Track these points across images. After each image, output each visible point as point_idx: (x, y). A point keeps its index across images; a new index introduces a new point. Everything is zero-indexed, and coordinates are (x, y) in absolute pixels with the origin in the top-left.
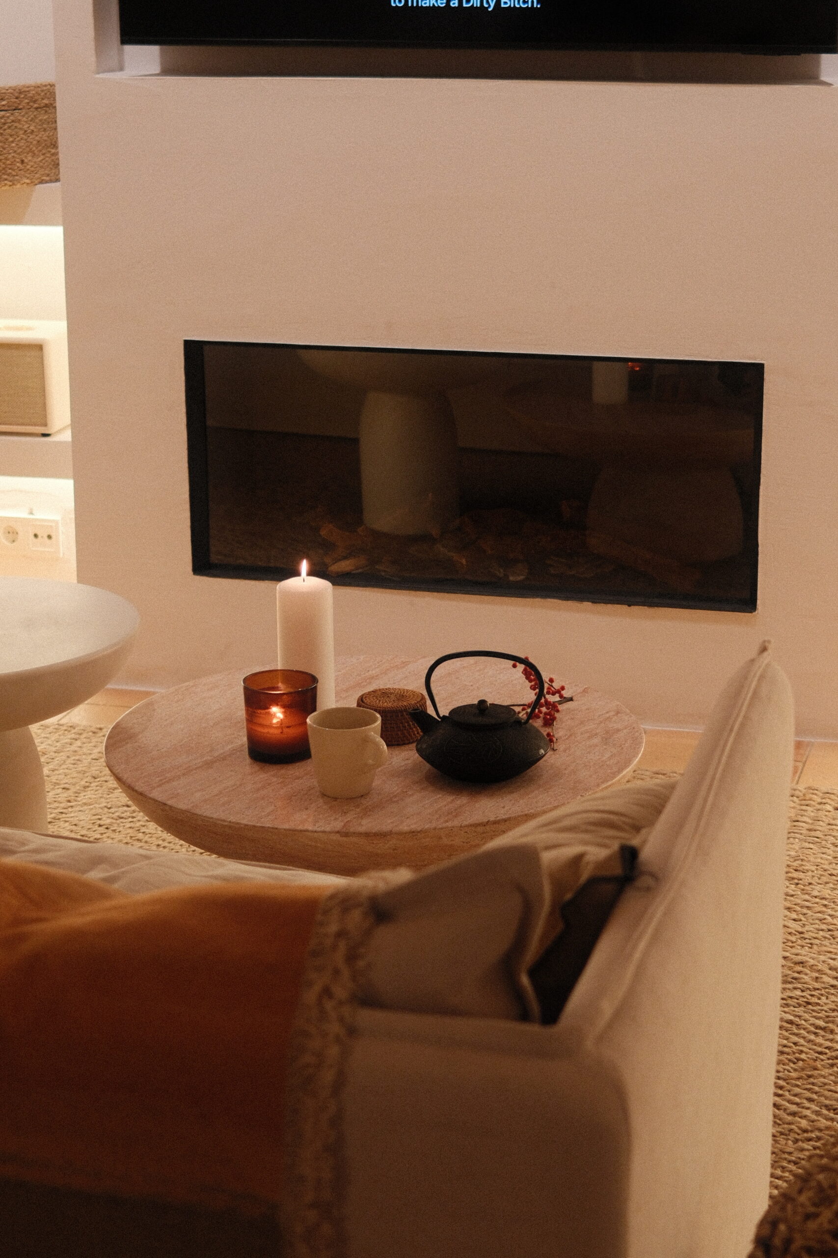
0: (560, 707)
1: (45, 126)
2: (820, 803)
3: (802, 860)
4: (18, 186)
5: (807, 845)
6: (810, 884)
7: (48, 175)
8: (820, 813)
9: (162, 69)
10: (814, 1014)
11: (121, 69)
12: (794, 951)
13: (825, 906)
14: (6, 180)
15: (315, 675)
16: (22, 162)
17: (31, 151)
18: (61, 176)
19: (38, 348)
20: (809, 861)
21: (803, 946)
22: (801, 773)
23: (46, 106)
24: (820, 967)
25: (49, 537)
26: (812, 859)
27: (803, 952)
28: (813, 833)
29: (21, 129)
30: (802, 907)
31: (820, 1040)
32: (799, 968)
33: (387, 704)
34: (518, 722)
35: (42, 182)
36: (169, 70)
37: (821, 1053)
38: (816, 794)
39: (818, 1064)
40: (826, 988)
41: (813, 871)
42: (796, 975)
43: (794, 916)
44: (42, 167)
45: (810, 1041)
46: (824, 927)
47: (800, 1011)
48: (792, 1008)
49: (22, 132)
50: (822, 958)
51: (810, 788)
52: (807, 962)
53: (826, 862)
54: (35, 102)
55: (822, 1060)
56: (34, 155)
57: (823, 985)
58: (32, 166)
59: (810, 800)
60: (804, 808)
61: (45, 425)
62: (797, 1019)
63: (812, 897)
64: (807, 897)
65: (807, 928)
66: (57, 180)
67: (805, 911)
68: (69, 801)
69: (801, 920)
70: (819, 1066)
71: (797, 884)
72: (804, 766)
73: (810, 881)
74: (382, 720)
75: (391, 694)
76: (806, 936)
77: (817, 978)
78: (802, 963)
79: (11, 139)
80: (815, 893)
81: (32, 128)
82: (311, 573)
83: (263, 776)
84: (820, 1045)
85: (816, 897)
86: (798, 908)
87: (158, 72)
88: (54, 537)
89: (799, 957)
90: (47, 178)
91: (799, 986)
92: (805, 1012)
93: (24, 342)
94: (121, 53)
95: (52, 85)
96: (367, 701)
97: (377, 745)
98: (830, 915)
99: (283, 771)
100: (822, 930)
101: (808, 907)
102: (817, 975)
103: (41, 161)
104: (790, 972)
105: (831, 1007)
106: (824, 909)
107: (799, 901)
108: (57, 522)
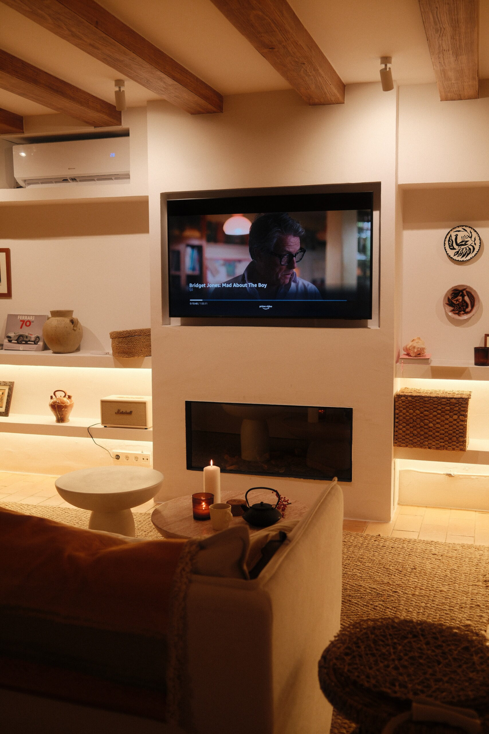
0: (287, 506)
1: (148, 340)
2: (370, 539)
3: (363, 555)
4: (140, 357)
5: (365, 551)
6: (365, 562)
7: (149, 354)
8: (370, 542)
9: (181, 323)
10: (363, 601)
11: (170, 324)
12: (359, 582)
13: (369, 569)
14: (136, 355)
15: (214, 494)
16: (141, 350)
17: (144, 347)
18: (152, 355)
19: (144, 404)
20: (365, 556)
21: (361, 581)
22: (365, 530)
23: (149, 335)
24: (366, 587)
25: (147, 459)
26: (366, 555)
27: (361, 582)
28: (368, 548)
29: (141, 341)
30: (362, 569)
31: (364, 609)
32: (360, 587)
33: (235, 503)
34: (273, 509)
35: (146, 356)
36: (183, 324)
37: (364, 613)
38: (369, 536)
39: (363, 616)
40: (367, 593)
41: (366, 559)
42: (359, 589)
43: (359, 572)
44: (147, 352)
45: (361, 609)
46: (368, 575)
47: (359, 600)
48: (357, 599)
49: (141, 342)
50: (367, 584)
51: (367, 535)
52: (362, 585)
53: (370, 556)
54: (145, 334)
55: (365, 615)
56: (145, 348)
57: (367, 592)
58: (144, 352)
59: (367, 538)
60: (365, 540)
61: (146, 426)
62: (358, 602)
63: (366, 566)
64: (364, 566)
65: (363, 575)
66: (151, 356)
67: (363, 570)
68: (146, 535)
69: (361, 573)
70: (364, 617)
71: (361, 562)
72: (366, 528)
73: (365, 561)
74: (232, 507)
75: (236, 500)
76: (363, 578)
77: (365, 590)
78: (361, 586)
79: (138, 344)
80: (366, 565)
81: (144, 341)
82: (213, 465)
83: (197, 524)
84: (364, 610)
85: (367, 566)
86: (361, 570)
87: (180, 325)
88: (148, 460)
89: (360, 584)
90: (148, 355)
91: (359, 592)
92: (360, 600)
93: (140, 402)
94: (170, 320)
95: (150, 329)
96: (229, 503)
97: (229, 514)
98: (371, 572)
99: (203, 523)
100: (368, 576)
101: (364, 569)
102: (364, 589)
103: (147, 350)
104: (357, 588)
105: (368, 599)
106: (369, 570)
107: (361, 567)
108: (149, 455)
